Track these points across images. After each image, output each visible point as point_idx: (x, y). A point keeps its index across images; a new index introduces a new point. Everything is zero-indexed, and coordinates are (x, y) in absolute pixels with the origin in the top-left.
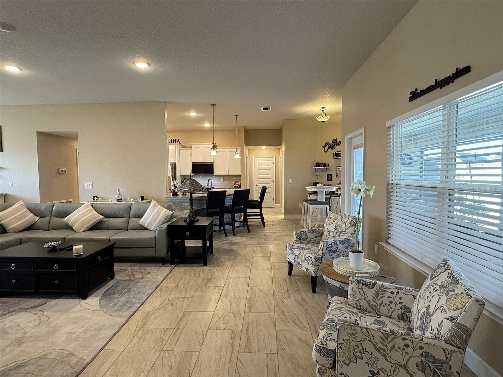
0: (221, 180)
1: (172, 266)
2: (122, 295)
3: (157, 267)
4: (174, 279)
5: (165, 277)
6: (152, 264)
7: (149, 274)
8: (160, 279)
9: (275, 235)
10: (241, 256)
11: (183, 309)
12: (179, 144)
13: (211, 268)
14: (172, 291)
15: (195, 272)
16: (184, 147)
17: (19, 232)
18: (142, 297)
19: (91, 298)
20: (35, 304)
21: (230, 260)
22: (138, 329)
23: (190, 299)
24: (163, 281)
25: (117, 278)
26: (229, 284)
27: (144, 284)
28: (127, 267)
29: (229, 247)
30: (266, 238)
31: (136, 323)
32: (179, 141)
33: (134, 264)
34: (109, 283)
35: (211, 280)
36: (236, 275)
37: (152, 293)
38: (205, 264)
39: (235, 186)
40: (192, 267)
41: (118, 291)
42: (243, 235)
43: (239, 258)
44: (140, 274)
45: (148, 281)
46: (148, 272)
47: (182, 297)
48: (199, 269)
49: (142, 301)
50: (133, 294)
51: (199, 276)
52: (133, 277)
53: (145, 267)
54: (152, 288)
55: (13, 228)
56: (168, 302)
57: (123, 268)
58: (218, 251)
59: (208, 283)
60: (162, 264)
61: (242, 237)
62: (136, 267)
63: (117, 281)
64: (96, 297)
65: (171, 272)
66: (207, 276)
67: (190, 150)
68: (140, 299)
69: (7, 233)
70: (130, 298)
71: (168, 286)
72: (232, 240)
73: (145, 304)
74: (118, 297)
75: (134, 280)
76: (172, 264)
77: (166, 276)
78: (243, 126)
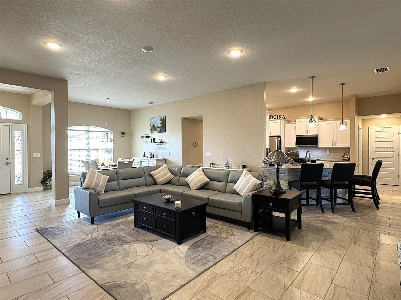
0: (327, 152)
1: (256, 233)
2: (204, 249)
3: (242, 231)
4: (252, 247)
5: (244, 243)
6: (239, 227)
7: (233, 236)
8: (240, 243)
9: (391, 221)
10: (334, 239)
11: (247, 284)
12: (284, 119)
13: (293, 245)
14: (245, 259)
15: (274, 245)
16: (289, 121)
17: (163, 185)
18: (218, 257)
19: (184, 246)
20: (152, 239)
21: (318, 240)
22: (200, 289)
23: (258, 275)
24: (241, 246)
25: (208, 233)
26: (307, 271)
27: (224, 244)
28: (220, 224)
29: (323, 225)
30: (377, 222)
31: (202, 282)
32: (284, 117)
33: (226, 223)
34: (201, 236)
35: (288, 260)
36: (320, 262)
37: (228, 255)
38: (288, 239)
39: (343, 158)
40: (274, 238)
41: (204, 245)
42: (346, 215)
43: (331, 241)
44: (226, 234)
45: (229, 243)
46: (233, 234)
47: (252, 269)
48: (281, 242)
49: (216, 261)
50: (213, 252)
51: (278, 251)
52: (220, 235)
53: (232, 228)
54: (229, 251)
55: (160, 181)
56: (237, 270)
57: (216, 225)
58: (308, 228)
59: (284, 262)
60: (247, 228)
61: (342, 216)
62: (226, 226)
63: (207, 236)
64: (187, 245)
65: (252, 238)
66: (286, 253)
67: (294, 125)
68: (215, 259)
69: (157, 184)
70: (209, 255)
71: (244, 253)
72: (328, 218)
73: (217, 265)
74: (201, 251)
75: (219, 238)
76: (256, 231)
77: (246, 241)
78: (353, 95)
